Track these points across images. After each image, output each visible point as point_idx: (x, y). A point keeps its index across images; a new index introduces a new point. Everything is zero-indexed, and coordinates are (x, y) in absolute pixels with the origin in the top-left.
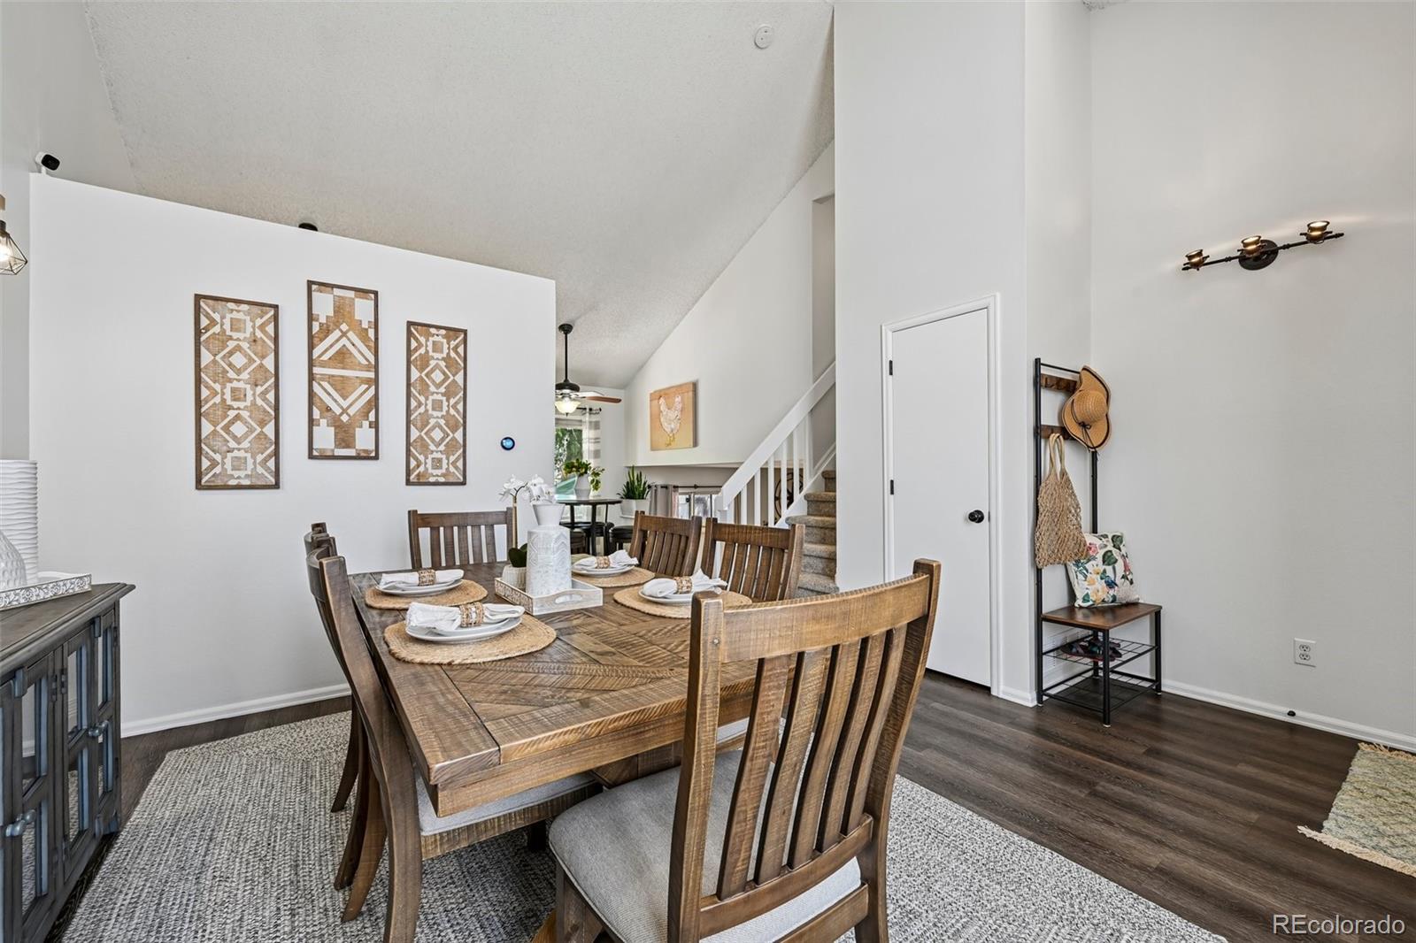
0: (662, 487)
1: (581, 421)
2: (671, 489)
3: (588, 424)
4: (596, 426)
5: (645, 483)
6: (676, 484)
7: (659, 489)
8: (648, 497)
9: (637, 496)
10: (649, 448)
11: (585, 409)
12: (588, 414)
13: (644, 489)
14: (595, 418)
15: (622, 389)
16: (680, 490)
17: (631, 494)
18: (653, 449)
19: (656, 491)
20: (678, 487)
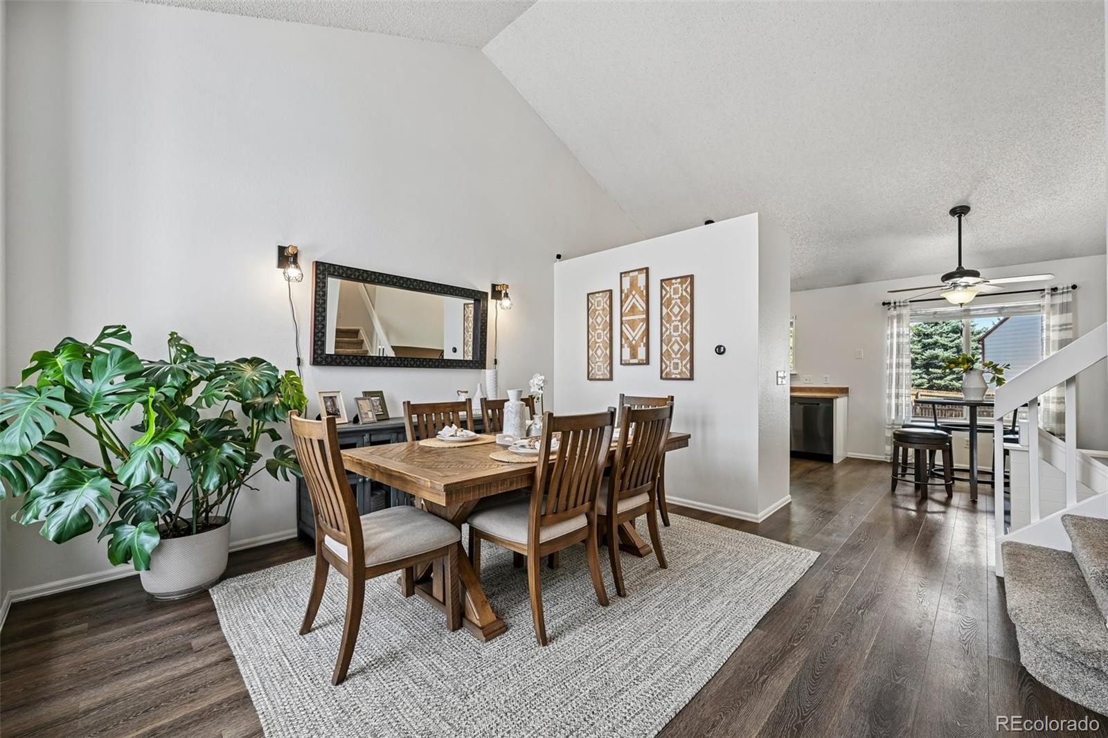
3: (1048, 308)
4: (1063, 308)
11: (1044, 290)
12: (1048, 295)
14: (1061, 299)
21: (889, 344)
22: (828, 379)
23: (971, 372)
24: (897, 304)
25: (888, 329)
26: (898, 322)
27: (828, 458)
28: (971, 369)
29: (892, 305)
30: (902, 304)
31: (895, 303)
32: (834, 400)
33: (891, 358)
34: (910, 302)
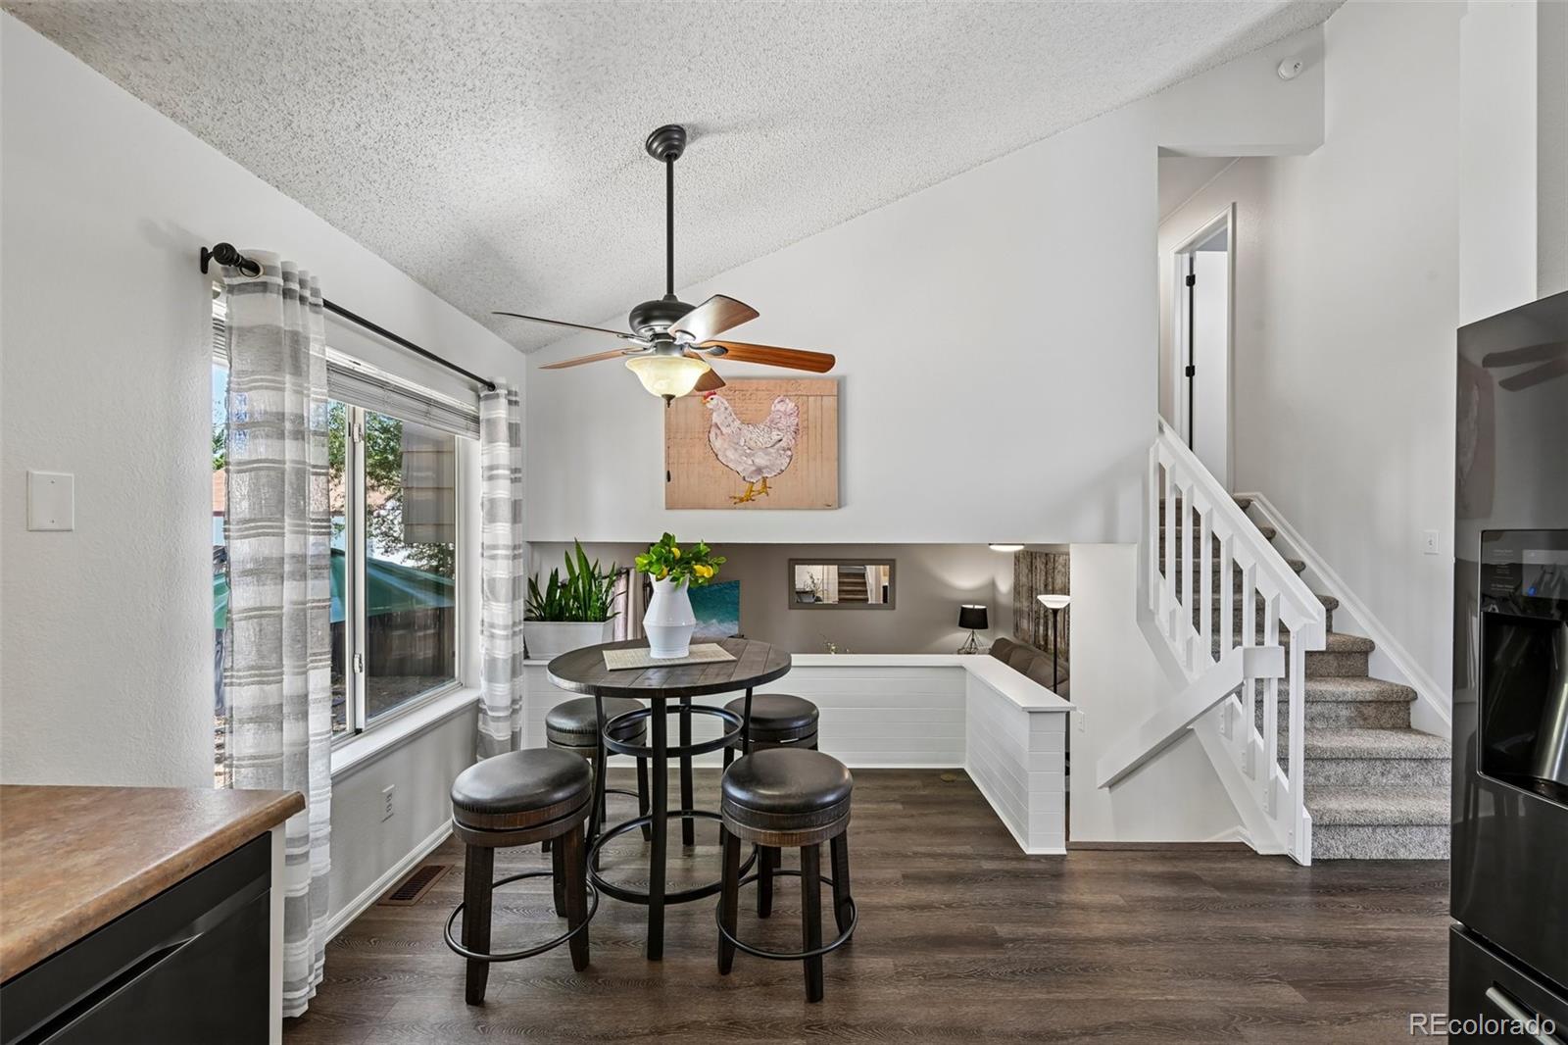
24: (294, 286)
30: (307, 294)
34: (327, 304)
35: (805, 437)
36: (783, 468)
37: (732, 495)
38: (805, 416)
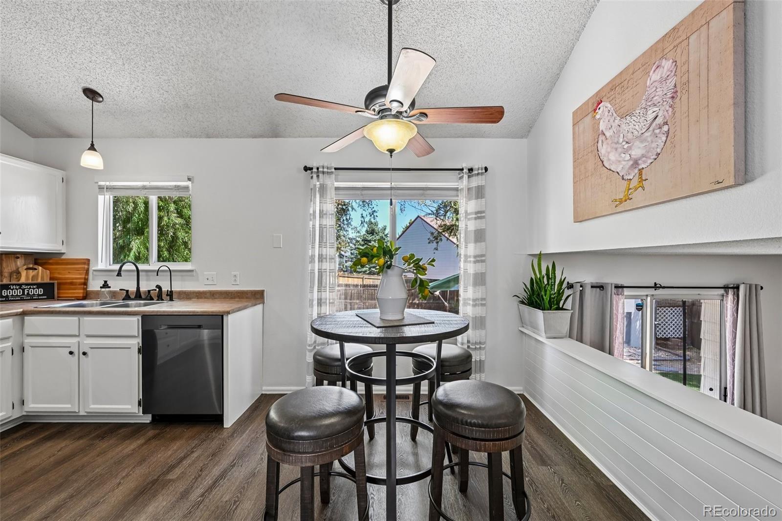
0: (592, 287)
1: (457, 189)
2: (610, 290)
3: (465, 192)
4: (479, 193)
5: (561, 283)
6: (620, 282)
7: (588, 291)
8: (568, 305)
9: (547, 305)
10: (571, 218)
11: (462, 169)
12: (466, 176)
13: (560, 294)
14: (476, 182)
15: (522, 137)
16: (627, 292)
17: (535, 298)
18: (577, 220)
19: (582, 293)
20: (623, 287)
21: (311, 226)
22: (238, 279)
23: (389, 271)
24: (320, 169)
25: (310, 207)
26: (322, 196)
27: (218, 419)
28: (389, 267)
29: (315, 170)
30: (325, 170)
31: (318, 169)
32: (225, 318)
33: (313, 247)
34: (336, 169)
35: (685, 97)
36: (659, 150)
37: (614, 197)
38: (685, 68)
